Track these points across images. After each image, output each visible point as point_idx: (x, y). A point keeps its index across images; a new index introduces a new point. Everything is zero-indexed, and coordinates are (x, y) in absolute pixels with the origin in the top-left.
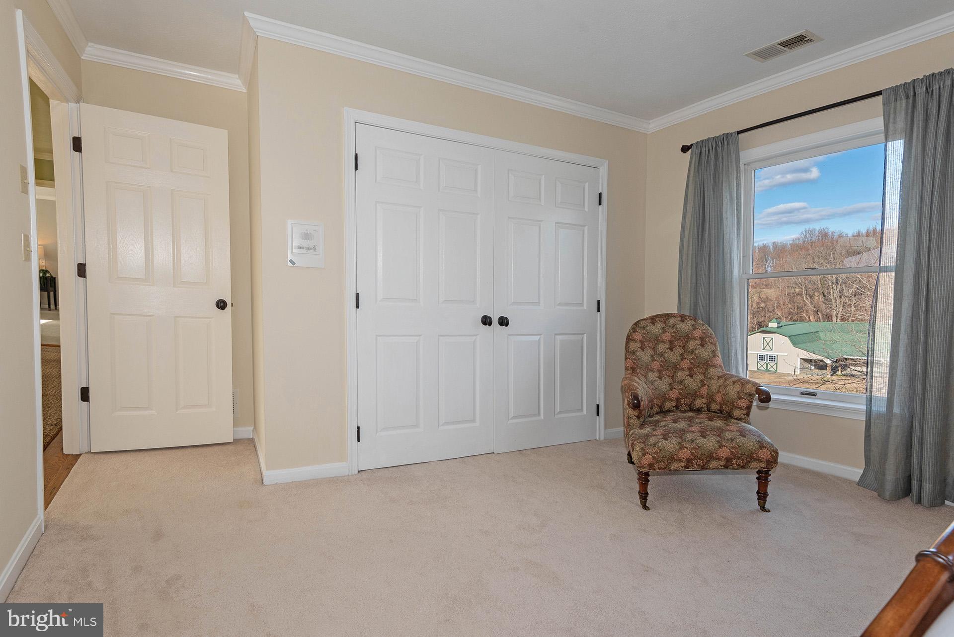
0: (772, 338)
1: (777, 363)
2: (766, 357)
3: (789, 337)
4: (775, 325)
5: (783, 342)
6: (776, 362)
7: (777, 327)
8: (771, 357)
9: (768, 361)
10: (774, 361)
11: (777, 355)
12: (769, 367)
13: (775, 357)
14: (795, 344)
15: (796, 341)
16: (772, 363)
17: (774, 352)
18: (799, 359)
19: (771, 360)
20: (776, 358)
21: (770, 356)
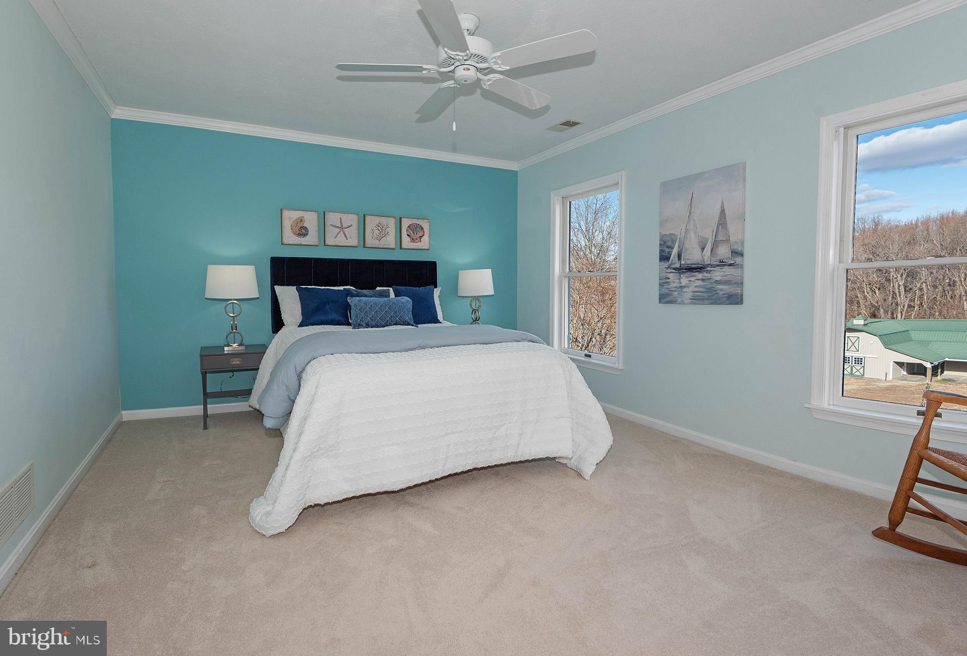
0: (859, 337)
1: (864, 367)
2: (850, 359)
3: (880, 337)
4: (862, 322)
5: (872, 342)
6: (863, 365)
7: (864, 325)
8: (857, 360)
9: (854, 364)
10: (861, 364)
11: (864, 357)
12: (854, 370)
13: (861, 359)
14: (887, 345)
15: (888, 341)
16: (858, 367)
17: (860, 353)
18: (892, 363)
19: (857, 362)
20: (863, 360)
21: (855, 358)
